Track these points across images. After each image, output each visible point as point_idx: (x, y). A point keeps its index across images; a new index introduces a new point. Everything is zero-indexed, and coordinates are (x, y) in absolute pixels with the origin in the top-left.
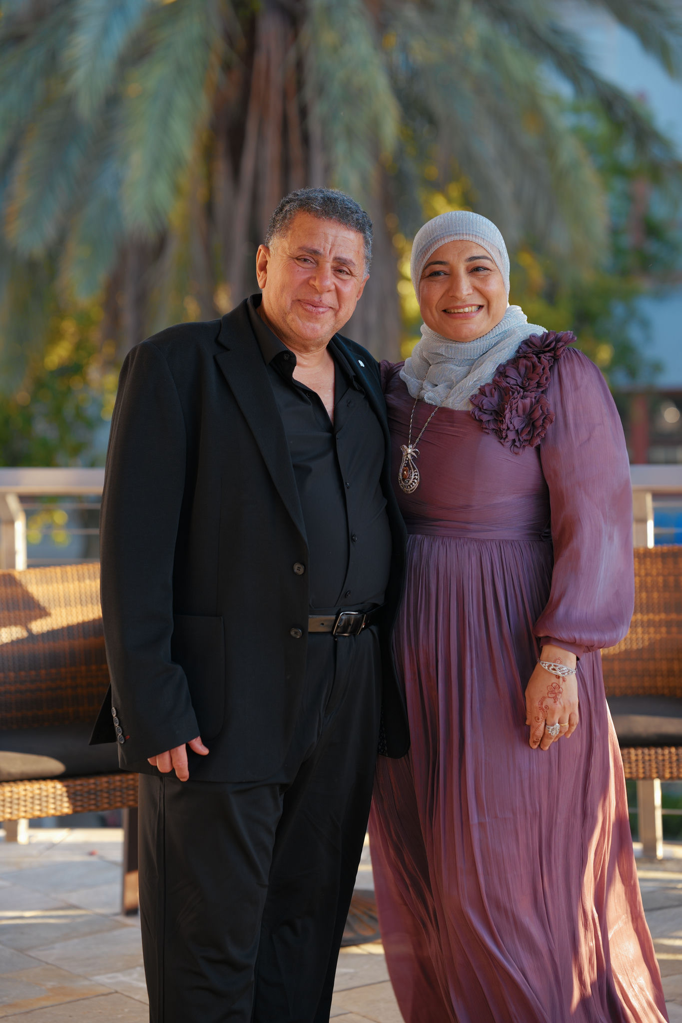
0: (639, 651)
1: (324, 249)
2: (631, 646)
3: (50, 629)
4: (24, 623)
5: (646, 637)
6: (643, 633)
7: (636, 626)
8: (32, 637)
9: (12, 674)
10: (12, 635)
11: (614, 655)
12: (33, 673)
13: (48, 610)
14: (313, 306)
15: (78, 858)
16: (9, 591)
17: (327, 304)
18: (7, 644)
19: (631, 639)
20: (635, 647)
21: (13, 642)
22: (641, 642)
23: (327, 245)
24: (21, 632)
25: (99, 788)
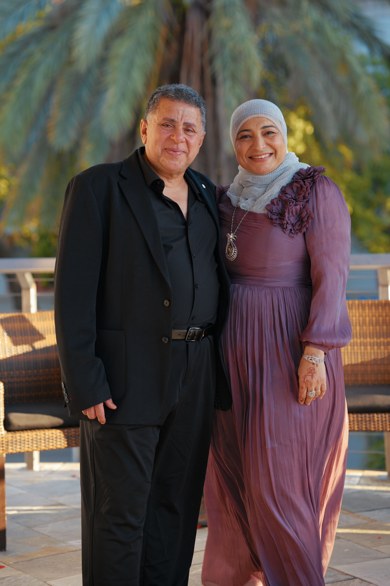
0: (382, 359)
1: (178, 119)
2: (378, 357)
3: (45, 347)
4: (31, 343)
5: (386, 351)
6: (384, 349)
7: (380, 345)
8: (35, 351)
9: (24, 372)
10: (23, 350)
11: (368, 361)
12: (35, 371)
13: (44, 336)
14: (173, 151)
15: (66, 478)
16: (22, 325)
17: (182, 150)
18: (21, 355)
19: (377, 353)
20: (380, 357)
21: (24, 354)
22: (383, 354)
23: (179, 116)
24: (29, 348)
25: (70, 435)
